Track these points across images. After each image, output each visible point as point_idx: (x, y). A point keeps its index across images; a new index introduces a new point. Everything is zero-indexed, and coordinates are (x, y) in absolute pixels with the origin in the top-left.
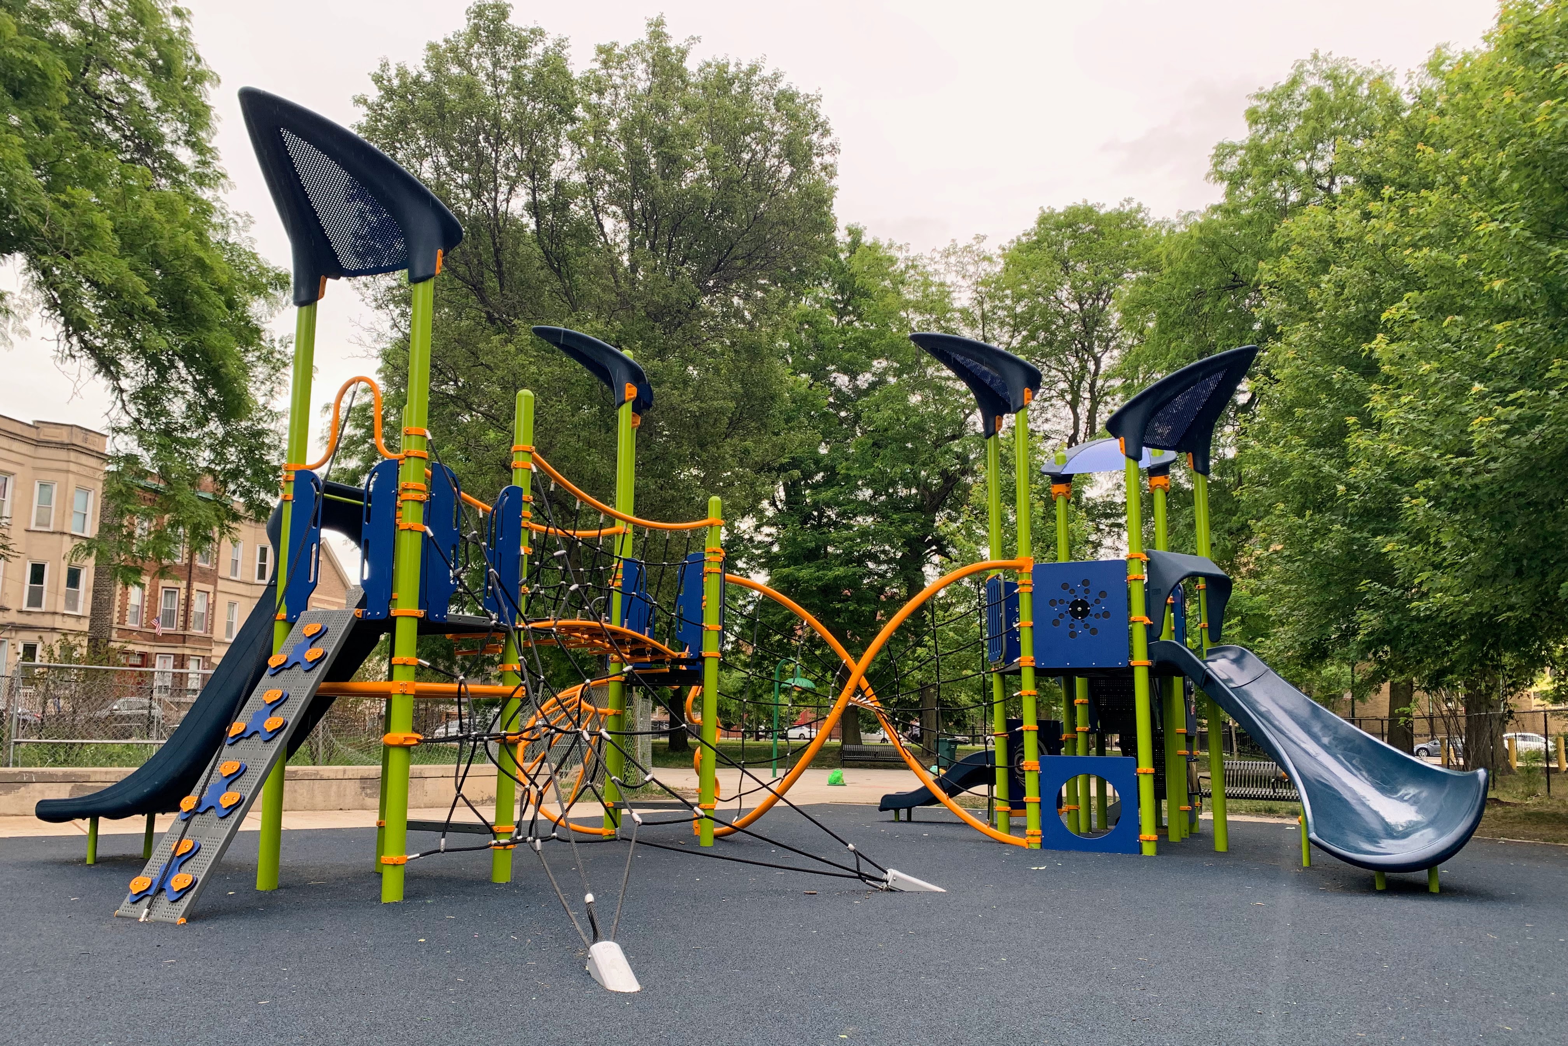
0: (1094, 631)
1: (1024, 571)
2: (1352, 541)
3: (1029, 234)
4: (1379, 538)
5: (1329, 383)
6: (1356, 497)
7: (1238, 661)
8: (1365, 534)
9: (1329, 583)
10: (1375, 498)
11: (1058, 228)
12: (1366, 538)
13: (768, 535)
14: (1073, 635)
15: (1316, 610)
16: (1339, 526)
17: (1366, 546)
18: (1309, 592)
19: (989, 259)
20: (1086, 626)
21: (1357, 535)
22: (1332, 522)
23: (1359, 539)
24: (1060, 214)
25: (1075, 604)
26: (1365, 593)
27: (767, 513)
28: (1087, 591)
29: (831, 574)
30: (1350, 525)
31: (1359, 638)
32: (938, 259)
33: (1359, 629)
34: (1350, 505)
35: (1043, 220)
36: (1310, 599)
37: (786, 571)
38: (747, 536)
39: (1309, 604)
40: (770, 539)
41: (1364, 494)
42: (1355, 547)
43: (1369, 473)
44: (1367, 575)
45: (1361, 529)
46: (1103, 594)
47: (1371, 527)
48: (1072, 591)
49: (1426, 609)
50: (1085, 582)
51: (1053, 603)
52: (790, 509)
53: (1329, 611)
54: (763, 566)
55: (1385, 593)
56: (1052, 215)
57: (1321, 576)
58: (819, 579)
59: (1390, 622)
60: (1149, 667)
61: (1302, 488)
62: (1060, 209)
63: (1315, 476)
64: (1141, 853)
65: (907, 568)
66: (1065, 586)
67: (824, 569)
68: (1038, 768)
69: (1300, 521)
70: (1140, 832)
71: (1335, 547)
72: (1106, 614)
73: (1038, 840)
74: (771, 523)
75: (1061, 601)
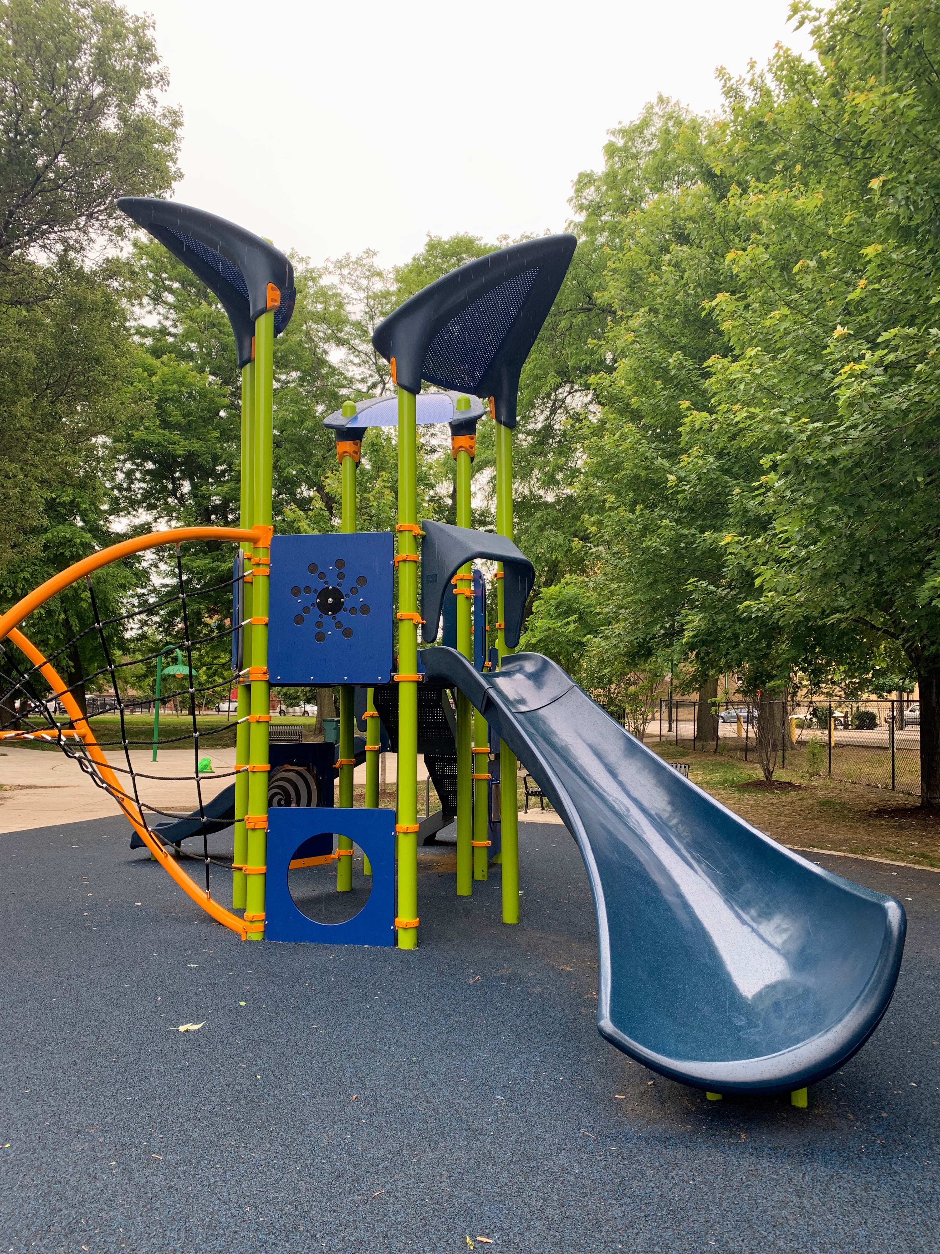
0: (347, 633)
1: (260, 544)
2: (680, 537)
3: (418, 259)
4: (707, 533)
5: (666, 370)
6: (687, 488)
7: (537, 678)
8: (693, 531)
9: (655, 581)
10: (704, 490)
11: (444, 256)
12: (693, 535)
14: (320, 637)
15: (642, 608)
16: (667, 521)
17: (693, 543)
18: (636, 591)
19: (379, 274)
20: (338, 625)
21: (685, 532)
22: (662, 517)
23: (686, 536)
24: (446, 243)
25: (325, 593)
26: (691, 592)
28: (341, 576)
30: (678, 521)
31: (684, 641)
32: (331, 268)
33: (683, 630)
34: (679, 496)
35: (432, 246)
36: (637, 597)
39: (635, 603)
41: (695, 486)
42: (683, 545)
43: (701, 462)
44: (693, 573)
45: (690, 525)
46: (361, 580)
47: (699, 523)
48: (322, 575)
49: (759, 610)
50: (340, 563)
51: (296, 591)
53: (654, 609)
55: (712, 592)
56: (439, 243)
57: (649, 573)
59: (715, 623)
60: (419, 683)
61: (635, 483)
62: (445, 238)
63: (647, 468)
64: (396, 943)
66: (313, 568)
68: (266, 825)
69: (631, 516)
70: (395, 914)
71: (663, 544)
72: (365, 609)
73: (260, 926)
75: (307, 589)
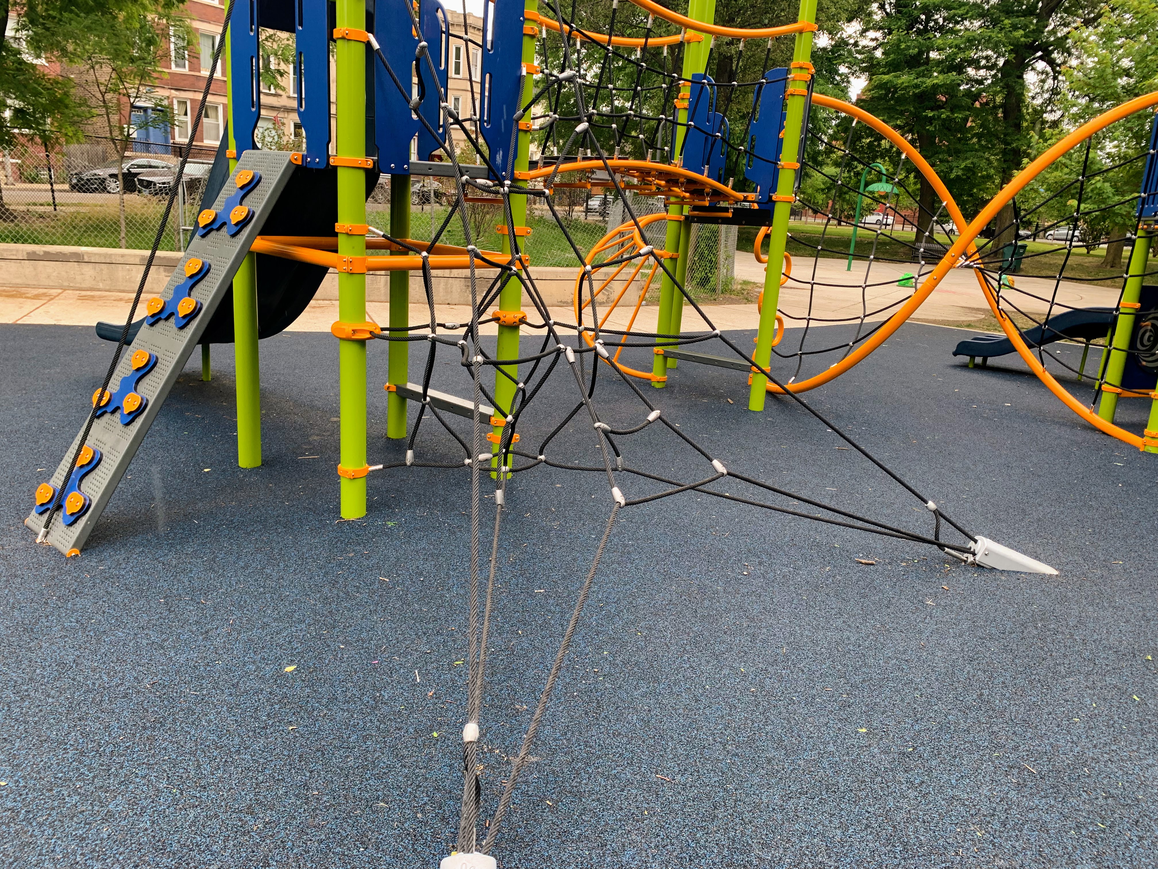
13: (872, 40)
27: (875, 17)
29: (929, 82)
37: (886, 78)
38: (852, 41)
40: (873, 44)
52: (898, 12)
54: (863, 70)
58: (917, 86)
65: (1009, 75)
67: (924, 76)
74: (878, 28)
